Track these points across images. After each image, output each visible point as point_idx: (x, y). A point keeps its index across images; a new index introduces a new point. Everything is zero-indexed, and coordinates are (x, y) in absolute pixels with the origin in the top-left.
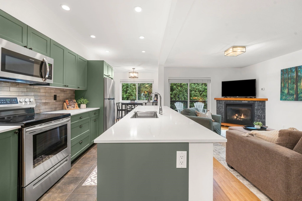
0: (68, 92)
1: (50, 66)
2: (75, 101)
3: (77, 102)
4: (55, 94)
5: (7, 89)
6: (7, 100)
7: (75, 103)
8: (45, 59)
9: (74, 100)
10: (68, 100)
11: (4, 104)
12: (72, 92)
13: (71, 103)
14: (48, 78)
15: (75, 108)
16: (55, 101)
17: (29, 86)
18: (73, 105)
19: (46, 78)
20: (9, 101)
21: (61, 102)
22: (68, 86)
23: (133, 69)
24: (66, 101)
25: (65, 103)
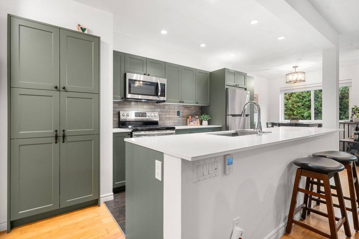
0: (192, 108)
1: (163, 85)
2: (198, 118)
3: (199, 118)
4: (178, 110)
5: (141, 106)
6: (140, 114)
7: (197, 119)
8: (158, 81)
9: (196, 116)
10: (191, 116)
11: (138, 117)
12: (198, 108)
13: (193, 119)
14: (160, 96)
15: (196, 125)
16: (178, 116)
17: (156, 104)
18: (194, 122)
19: (159, 95)
20: (141, 115)
21: (184, 118)
22: (183, 102)
23: (293, 67)
24: (189, 117)
25: (188, 119)
